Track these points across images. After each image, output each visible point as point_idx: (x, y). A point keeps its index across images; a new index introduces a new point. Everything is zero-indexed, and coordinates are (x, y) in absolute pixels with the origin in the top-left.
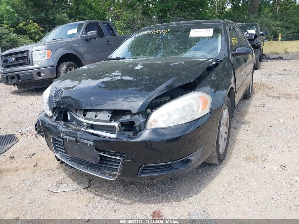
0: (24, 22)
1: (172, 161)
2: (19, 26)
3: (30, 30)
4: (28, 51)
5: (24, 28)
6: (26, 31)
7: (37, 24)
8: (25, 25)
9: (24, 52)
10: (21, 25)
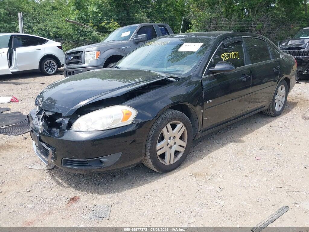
0: (106, 21)
1: (84, 159)
2: (102, 25)
3: (110, 28)
4: (82, 51)
5: (106, 26)
6: (107, 29)
7: (117, 23)
8: (106, 24)
9: (79, 52)
10: (103, 24)
